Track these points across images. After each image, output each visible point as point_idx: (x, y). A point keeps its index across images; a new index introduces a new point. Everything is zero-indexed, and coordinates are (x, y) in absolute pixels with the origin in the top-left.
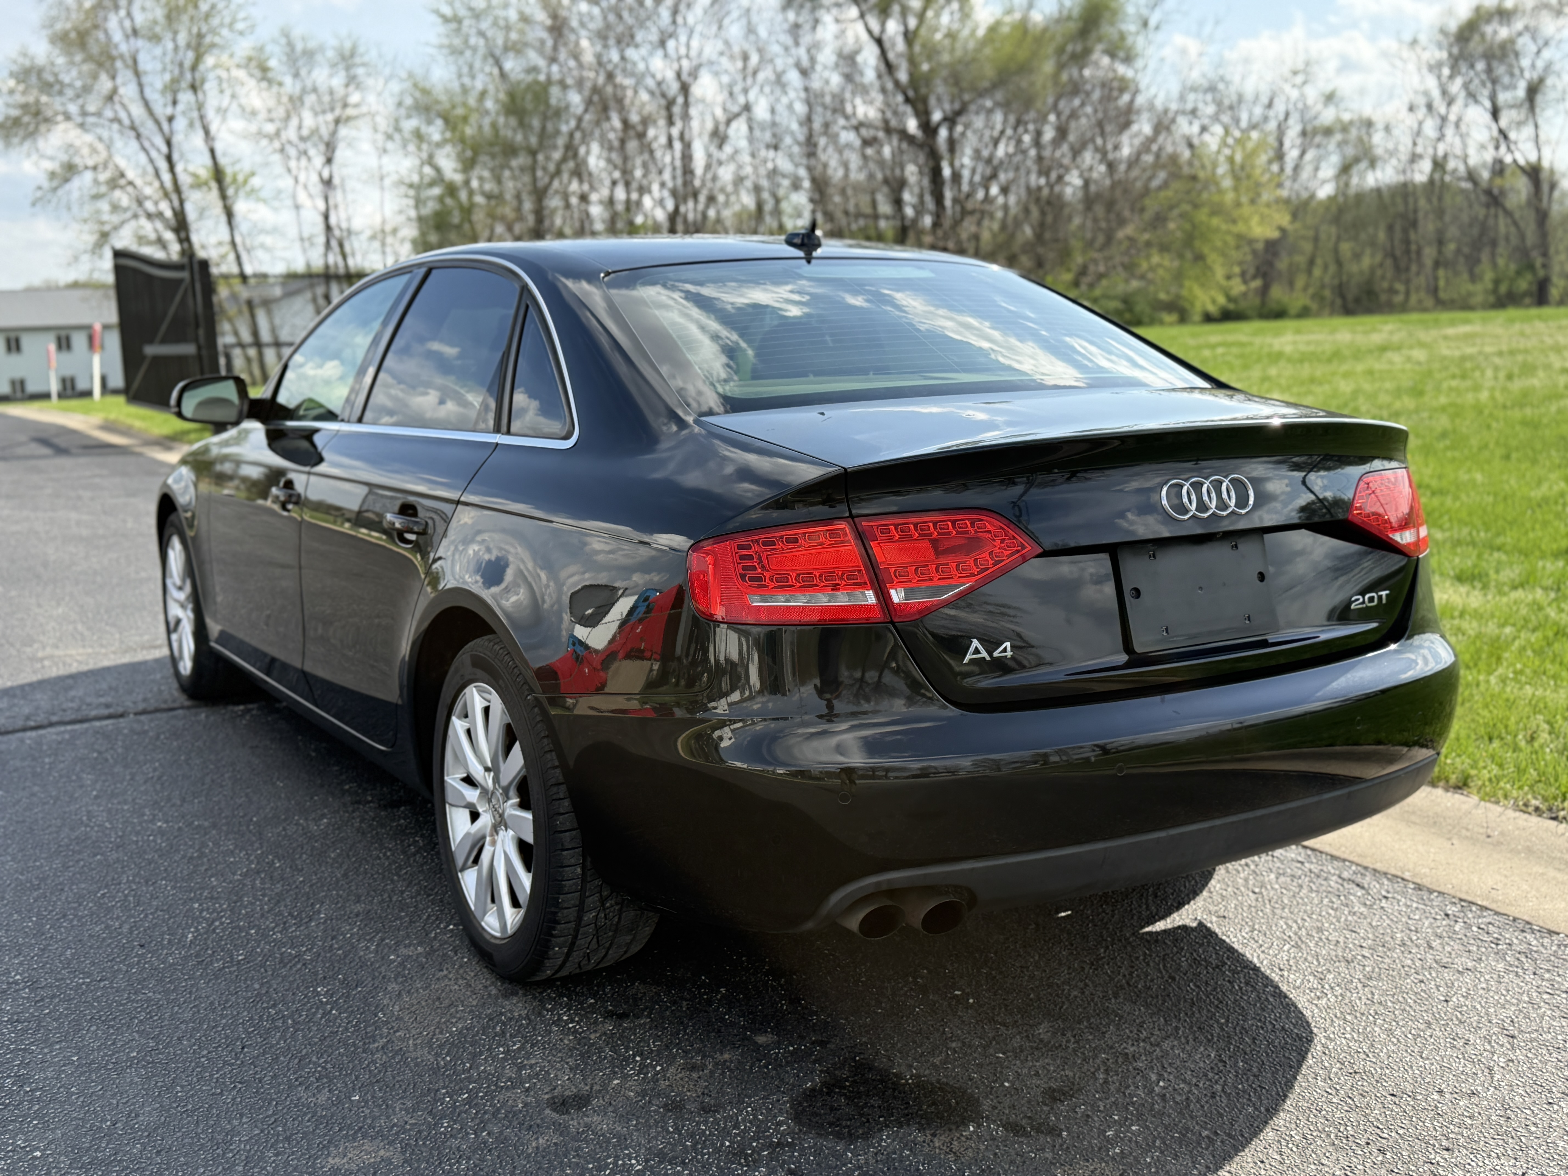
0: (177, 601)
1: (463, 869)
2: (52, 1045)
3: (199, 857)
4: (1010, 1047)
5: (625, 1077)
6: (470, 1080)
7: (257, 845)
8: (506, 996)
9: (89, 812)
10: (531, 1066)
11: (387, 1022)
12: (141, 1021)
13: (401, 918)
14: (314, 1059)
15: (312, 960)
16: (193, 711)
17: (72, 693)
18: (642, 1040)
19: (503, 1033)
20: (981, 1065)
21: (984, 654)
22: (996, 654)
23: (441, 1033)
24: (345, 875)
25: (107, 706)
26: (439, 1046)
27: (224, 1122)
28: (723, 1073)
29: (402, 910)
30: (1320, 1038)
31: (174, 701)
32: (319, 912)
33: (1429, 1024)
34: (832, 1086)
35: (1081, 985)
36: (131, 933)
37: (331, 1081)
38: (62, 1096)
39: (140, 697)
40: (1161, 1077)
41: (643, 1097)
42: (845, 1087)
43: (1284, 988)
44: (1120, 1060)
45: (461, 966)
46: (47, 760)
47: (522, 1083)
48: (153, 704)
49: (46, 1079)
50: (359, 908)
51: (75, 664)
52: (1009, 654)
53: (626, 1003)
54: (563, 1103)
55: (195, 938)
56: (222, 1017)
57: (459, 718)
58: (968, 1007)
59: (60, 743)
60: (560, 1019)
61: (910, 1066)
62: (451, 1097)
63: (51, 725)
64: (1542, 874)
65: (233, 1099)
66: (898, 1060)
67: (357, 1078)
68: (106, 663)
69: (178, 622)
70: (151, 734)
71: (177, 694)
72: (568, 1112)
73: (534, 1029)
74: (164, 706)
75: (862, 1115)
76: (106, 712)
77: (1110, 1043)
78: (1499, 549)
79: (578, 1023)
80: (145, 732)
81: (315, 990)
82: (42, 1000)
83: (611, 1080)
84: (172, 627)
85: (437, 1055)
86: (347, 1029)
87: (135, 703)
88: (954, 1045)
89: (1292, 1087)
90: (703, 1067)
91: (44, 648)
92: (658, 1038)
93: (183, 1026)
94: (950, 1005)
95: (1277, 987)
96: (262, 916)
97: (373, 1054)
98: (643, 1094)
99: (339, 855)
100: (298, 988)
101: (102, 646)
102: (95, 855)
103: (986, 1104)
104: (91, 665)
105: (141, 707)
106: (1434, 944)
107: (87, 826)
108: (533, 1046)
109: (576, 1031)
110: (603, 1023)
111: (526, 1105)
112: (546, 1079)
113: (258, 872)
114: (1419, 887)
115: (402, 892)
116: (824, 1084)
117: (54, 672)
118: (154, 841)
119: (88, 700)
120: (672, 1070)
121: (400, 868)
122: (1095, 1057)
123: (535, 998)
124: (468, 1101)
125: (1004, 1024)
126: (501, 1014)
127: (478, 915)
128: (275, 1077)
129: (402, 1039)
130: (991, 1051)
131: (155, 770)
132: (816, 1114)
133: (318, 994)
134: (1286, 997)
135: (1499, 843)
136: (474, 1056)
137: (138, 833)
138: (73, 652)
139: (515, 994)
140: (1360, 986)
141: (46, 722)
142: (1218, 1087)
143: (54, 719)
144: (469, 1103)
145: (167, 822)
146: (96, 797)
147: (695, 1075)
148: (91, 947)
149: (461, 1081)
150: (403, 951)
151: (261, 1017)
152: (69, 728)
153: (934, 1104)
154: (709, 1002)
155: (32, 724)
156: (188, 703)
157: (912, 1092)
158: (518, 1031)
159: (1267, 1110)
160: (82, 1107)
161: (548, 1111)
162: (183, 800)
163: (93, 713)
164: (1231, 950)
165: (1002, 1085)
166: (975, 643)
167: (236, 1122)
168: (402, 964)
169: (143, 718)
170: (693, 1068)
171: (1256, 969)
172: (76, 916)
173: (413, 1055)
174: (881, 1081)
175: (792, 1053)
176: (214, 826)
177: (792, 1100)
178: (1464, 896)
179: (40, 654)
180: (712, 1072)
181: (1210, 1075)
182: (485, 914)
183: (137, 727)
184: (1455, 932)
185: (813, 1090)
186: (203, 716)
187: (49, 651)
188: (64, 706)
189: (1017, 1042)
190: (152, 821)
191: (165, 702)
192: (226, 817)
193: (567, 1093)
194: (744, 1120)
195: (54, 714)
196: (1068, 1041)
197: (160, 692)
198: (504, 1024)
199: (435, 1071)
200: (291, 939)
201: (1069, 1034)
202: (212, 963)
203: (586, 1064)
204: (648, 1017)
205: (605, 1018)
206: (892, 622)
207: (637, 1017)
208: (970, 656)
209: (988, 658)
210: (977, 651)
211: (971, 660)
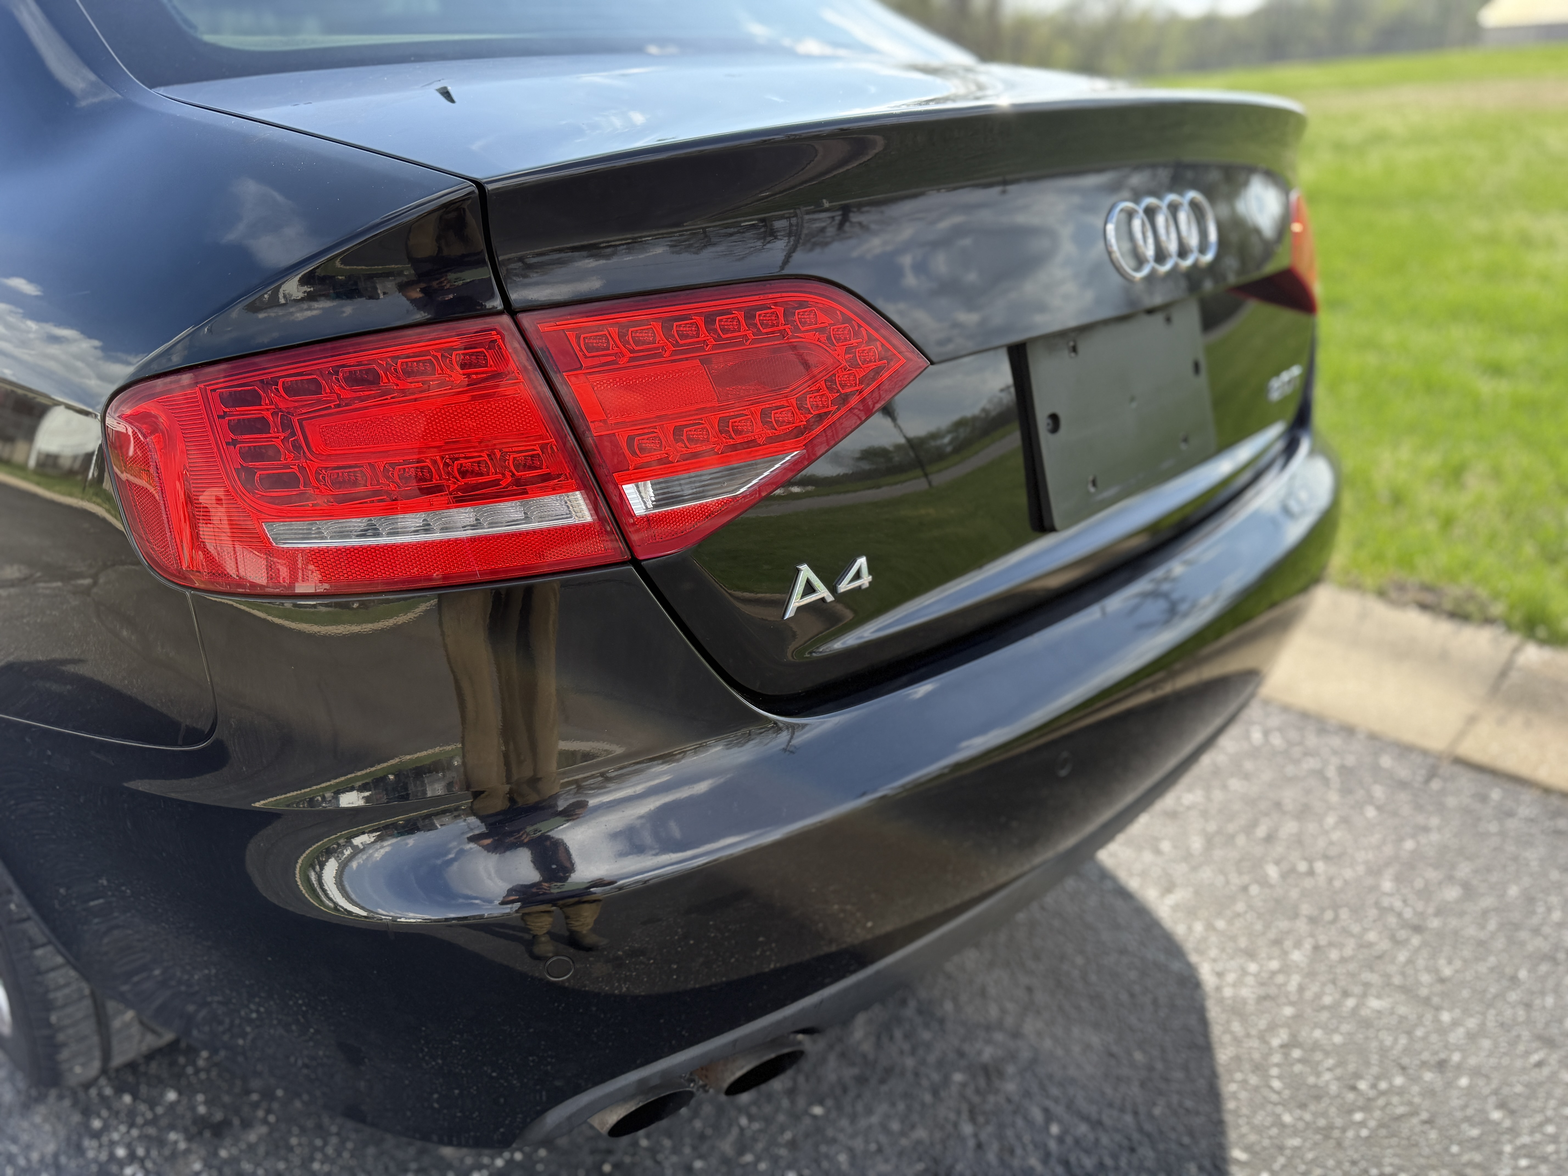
21: (822, 592)
22: (844, 586)
52: (866, 580)
53: (230, 1091)
110: (186, 1152)
123: (74, 1106)
166: (806, 572)
204: (265, 1121)
205: (189, 1139)
206: (635, 562)
207: (247, 1125)
208: (796, 601)
209: (830, 598)
210: (810, 589)
211: (800, 609)
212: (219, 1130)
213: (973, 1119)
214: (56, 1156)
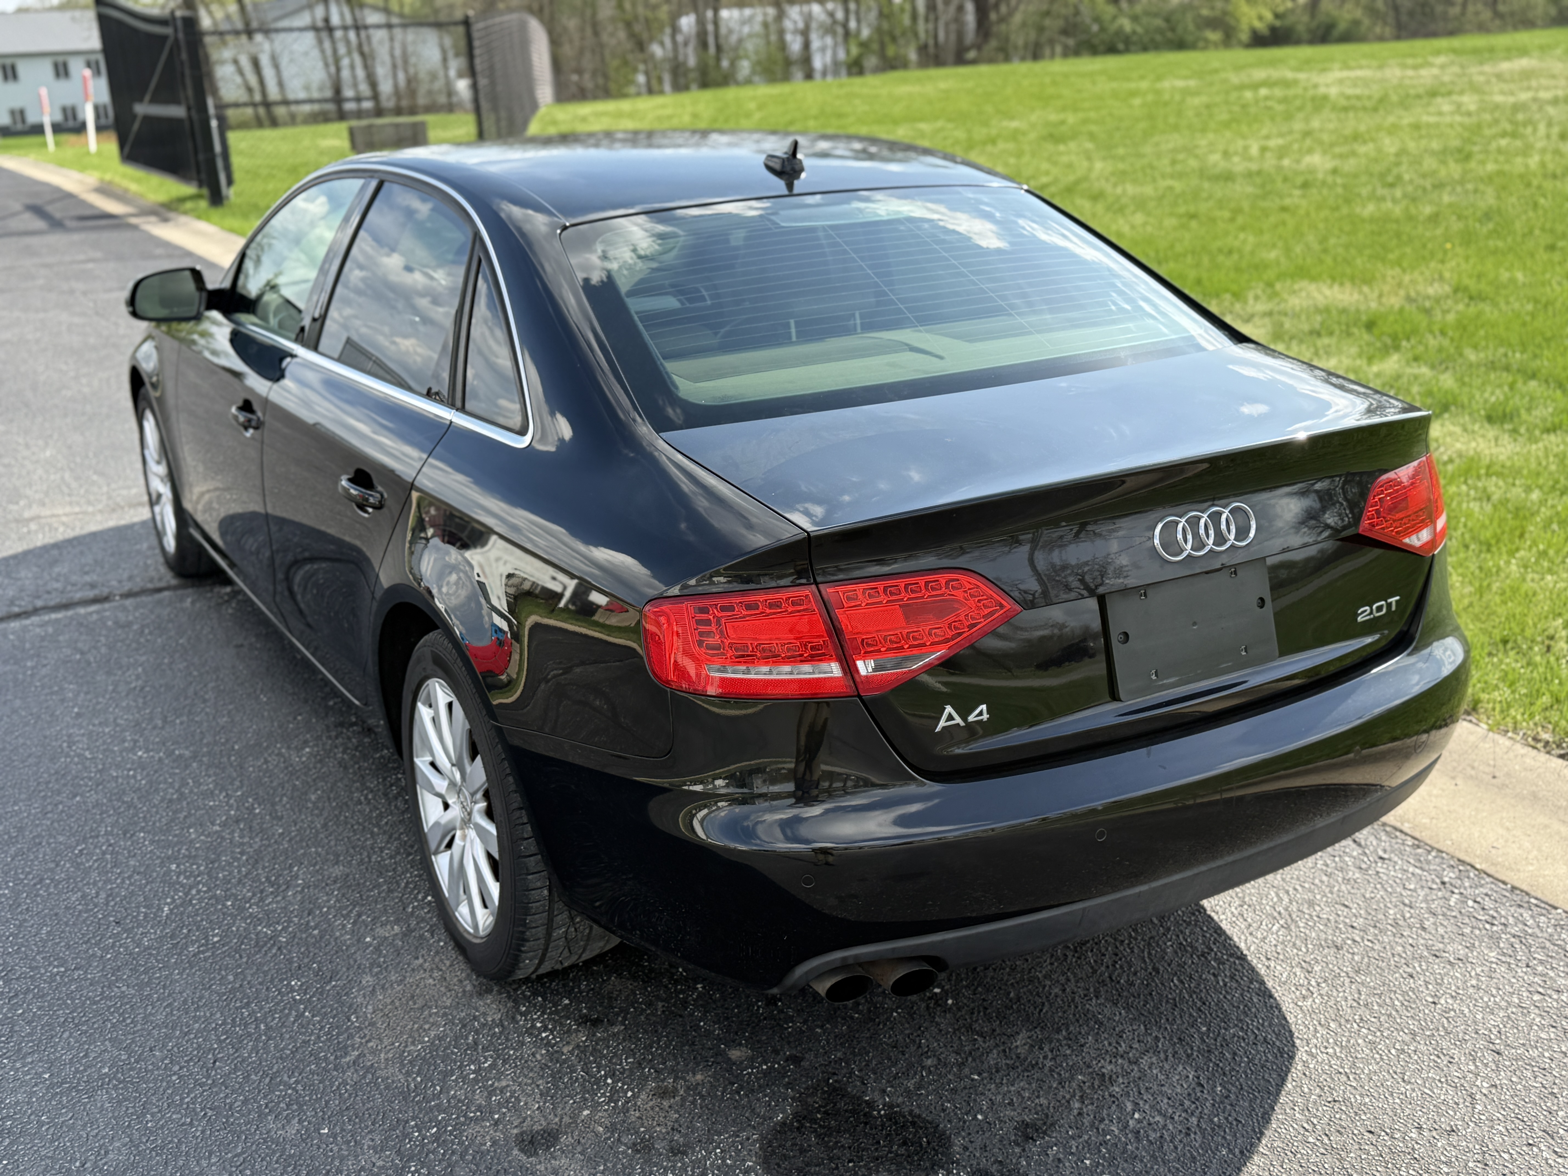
0: (156, 475)
1: (436, 853)
2: (24, 1057)
3: (179, 799)
4: (986, 1066)
5: (595, 1106)
6: (439, 1108)
7: (237, 783)
8: (480, 995)
9: (70, 736)
10: (502, 1090)
11: (360, 1029)
12: (114, 1025)
13: (379, 886)
14: (286, 1078)
15: (287, 943)
16: (180, 592)
17: (57, 570)
18: (615, 1054)
19: (476, 1043)
20: (954, 1091)
21: (958, 720)
22: (971, 718)
23: (413, 1043)
24: (325, 826)
25: (93, 586)
26: (410, 1062)
27: (193, 1164)
28: (694, 1102)
29: (380, 875)
30: (1301, 1055)
31: (160, 579)
32: (297, 877)
33: (1414, 1034)
34: (803, 1118)
35: (1062, 979)
36: (107, 904)
37: (300, 1107)
38: (32, 1128)
39: (125, 576)
40: (1137, 1107)
41: (613, 1133)
42: (814, 1121)
43: (1270, 984)
44: (1096, 1083)
45: (437, 953)
46: (29, 664)
47: (492, 1113)
48: (138, 583)
49: (17, 1103)
50: (338, 871)
51: (61, 529)
52: (985, 716)
53: (601, 1004)
54: (531, 1142)
55: (171, 910)
56: (196, 1019)
57: (424, 704)
58: (947, 1010)
59: (43, 639)
60: (533, 1026)
61: (884, 1091)
62: (419, 1131)
63: (36, 611)
64: (1546, 827)
65: (203, 1132)
66: (872, 1084)
67: (327, 1102)
68: (93, 527)
69: (159, 496)
70: (135, 627)
71: (163, 569)
72: (536, 1154)
73: (507, 1040)
74: (150, 586)
75: (831, 1159)
76: (91, 594)
77: (1087, 1059)
78: (1533, 376)
79: (552, 1032)
80: (129, 624)
81: (289, 983)
82: (16, 995)
83: (581, 1109)
84: (154, 501)
85: (408, 1074)
86: (319, 1037)
87: (120, 582)
88: (929, 1062)
89: (1268, 1121)
90: (674, 1093)
91: (30, 506)
92: (632, 1053)
93: (155, 1032)
94: (928, 1007)
95: (1262, 983)
96: (240, 881)
97: (344, 1072)
98: (612, 1128)
99: (319, 798)
100: (272, 981)
101: (89, 503)
102: (75, 796)
103: (958, 1143)
104: (78, 532)
105: (127, 587)
106: (1427, 924)
107: (67, 756)
108: (505, 1062)
109: (548, 1044)
110: (577, 1031)
111: (494, 1143)
112: (516, 1109)
113: (237, 822)
114: (1418, 843)
115: (382, 850)
116: (796, 1115)
117: (40, 540)
118: (134, 777)
119: (74, 578)
120: (643, 1096)
121: (381, 816)
122: (1072, 1078)
123: (509, 997)
124: (436, 1138)
125: (981, 1035)
126: (475, 1018)
127: (452, 903)
128: (245, 1102)
129: (374, 1052)
130: (966, 1071)
131: (138, 677)
132: (785, 1157)
133: (292, 990)
134: (1271, 996)
135: (1504, 786)
136: (446, 1074)
137: (118, 766)
138: (59, 511)
139: (489, 991)
140: (1347, 980)
141: (30, 608)
142: (1194, 1120)
143: (39, 603)
144: (437, 1140)
145: (147, 751)
146: (79, 715)
147: (666, 1103)
148: (67, 924)
149: (431, 1109)
150: (380, 932)
151: (234, 1020)
152: (54, 616)
153: (905, 1143)
154: (685, 1003)
155: (16, 610)
156: (174, 582)
157: (883, 1125)
158: (491, 1043)
159: (1242, 1152)
160: (52, 1141)
161: (515, 1152)
162: (165, 720)
163: (78, 596)
164: (1219, 931)
165: (975, 1118)
166: (949, 709)
167: (204, 1163)
168: (377, 949)
169: (129, 602)
170: (664, 1093)
171: (1242, 958)
172: (52, 880)
173: (383, 1073)
174: (853, 1112)
175: (766, 1074)
176: (194, 757)
177: (762, 1137)
178: (1463, 857)
179: (27, 514)
180: (683, 1099)
181: (1187, 1103)
182: (458, 905)
183: (122, 617)
184: (1450, 908)
185: (783, 1124)
186: (189, 600)
187: (35, 510)
188: (49, 588)
189: (993, 1058)
190: (132, 750)
191: (151, 580)
192: (208, 745)
193: (537, 1127)
194: (712, 1164)
195: (38, 597)
196: (1045, 1057)
197: (146, 566)
198: (477, 1032)
199: (405, 1096)
200: (267, 913)
201: (1046, 1049)
202: (186, 946)
203: (557, 1088)
204: (623, 1023)
205: (579, 1025)
206: (859, 696)
207: (612, 1024)
208: (942, 723)
209: (962, 724)
210: (950, 718)
211: (944, 728)
212: (596, 1023)
213: (1082, 1100)
214: (501, 1020)
